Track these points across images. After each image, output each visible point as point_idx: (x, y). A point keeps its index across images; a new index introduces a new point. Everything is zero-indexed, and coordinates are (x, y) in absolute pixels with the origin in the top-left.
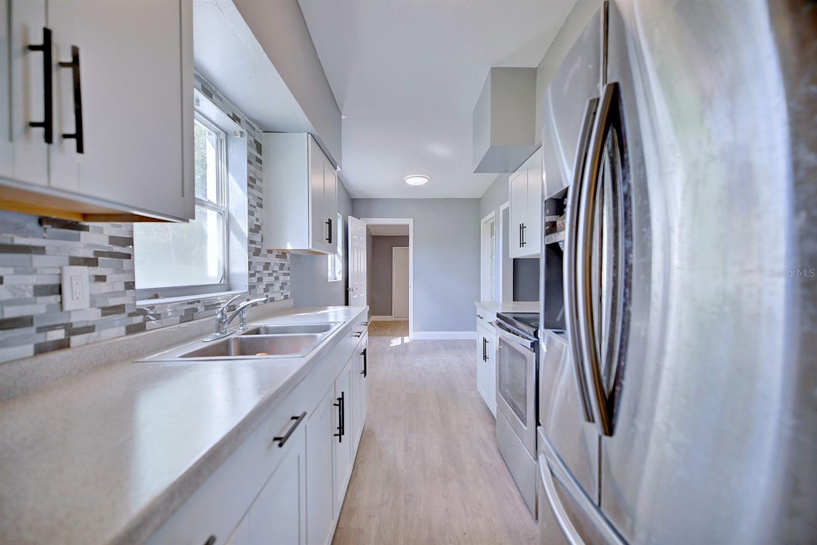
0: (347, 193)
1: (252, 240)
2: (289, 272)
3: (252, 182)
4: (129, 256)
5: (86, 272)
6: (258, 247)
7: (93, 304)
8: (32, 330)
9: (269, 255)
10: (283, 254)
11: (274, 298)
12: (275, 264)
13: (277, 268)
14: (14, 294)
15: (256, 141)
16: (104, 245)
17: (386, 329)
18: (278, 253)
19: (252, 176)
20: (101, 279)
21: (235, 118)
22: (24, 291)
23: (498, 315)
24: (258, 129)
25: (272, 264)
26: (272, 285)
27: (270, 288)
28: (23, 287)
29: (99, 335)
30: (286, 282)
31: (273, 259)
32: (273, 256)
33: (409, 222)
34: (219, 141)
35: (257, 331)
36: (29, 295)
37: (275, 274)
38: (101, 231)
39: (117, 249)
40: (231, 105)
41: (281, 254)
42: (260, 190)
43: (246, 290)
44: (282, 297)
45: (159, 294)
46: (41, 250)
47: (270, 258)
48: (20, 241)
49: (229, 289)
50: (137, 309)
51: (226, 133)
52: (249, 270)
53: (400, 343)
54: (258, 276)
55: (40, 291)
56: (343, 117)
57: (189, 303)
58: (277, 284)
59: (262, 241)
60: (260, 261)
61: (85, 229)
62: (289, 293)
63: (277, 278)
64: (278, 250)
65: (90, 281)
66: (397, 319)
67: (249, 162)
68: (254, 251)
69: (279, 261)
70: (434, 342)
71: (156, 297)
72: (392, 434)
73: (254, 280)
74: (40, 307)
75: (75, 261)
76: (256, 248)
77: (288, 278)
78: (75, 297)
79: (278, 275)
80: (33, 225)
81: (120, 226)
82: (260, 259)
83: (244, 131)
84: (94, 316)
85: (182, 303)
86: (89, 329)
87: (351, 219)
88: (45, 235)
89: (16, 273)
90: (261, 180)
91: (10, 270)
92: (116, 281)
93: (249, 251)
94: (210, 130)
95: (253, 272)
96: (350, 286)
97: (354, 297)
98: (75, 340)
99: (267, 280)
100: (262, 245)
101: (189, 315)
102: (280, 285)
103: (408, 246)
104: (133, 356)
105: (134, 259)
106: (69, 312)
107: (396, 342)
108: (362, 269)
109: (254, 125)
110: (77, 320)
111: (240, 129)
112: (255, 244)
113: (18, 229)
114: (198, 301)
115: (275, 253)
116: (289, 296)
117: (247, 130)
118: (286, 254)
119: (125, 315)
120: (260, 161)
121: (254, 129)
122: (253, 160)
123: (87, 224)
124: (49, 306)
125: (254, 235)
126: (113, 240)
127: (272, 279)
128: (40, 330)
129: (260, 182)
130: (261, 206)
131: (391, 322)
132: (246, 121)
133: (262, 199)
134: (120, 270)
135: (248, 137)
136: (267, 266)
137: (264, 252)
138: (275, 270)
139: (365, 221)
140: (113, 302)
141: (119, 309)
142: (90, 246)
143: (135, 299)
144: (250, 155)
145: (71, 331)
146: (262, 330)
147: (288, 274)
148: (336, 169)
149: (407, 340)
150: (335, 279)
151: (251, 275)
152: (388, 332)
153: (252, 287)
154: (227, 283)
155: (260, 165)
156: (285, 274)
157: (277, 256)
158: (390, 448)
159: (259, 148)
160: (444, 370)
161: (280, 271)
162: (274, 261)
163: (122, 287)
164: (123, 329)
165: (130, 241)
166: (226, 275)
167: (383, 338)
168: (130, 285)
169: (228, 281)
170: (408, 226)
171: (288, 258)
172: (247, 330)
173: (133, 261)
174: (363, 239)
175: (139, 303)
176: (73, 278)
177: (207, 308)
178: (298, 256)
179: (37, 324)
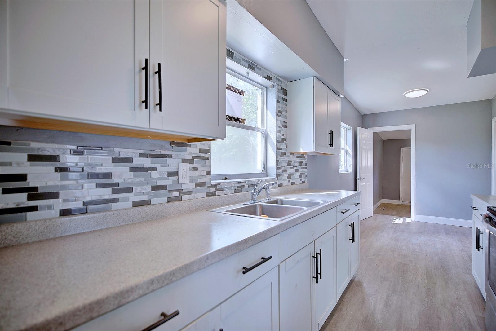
0: (358, 111)
1: (279, 147)
2: (306, 166)
3: (279, 113)
4: (208, 158)
5: (188, 166)
6: (283, 151)
7: (191, 181)
8: (167, 191)
9: (291, 156)
10: (302, 156)
11: (295, 182)
12: (295, 162)
13: (297, 164)
14: (160, 176)
15: (282, 89)
16: (197, 153)
17: (393, 210)
18: (298, 154)
19: (280, 109)
20: (195, 169)
21: (269, 78)
22: (164, 174)
23: (489, 208)
24: (284, 81)
25: (293, 162)
26: (293, 174)
27: (292, 176)
28: (164, 172)
29: (194, 196)
30: (304, 172)
31: (294, 159)
32: (294, 156)
33: (412, 127)
34: (263, 93)
35: (276, 202)
36: (166, 176)
37: (295, 168)
38: (196, 147)
39: (203, 155)
40: (266, 71)
41: (300, 155)
42: (285, 117)
43: (275, 177)
44: (301, 182)
45: (227, 177)
46: (170, 156)
47: (292, 158)
48: (163, 152)
49: (267, 176)
50: (212, 184)
51: (266, 88)
52: (277, 165)
53: (402, 222)
54: (283, 169)
55: (170, 174)
56: (345, 60)
57: (239, 183)
58: (296, 174)
59: (286, 148)
60: (284, 160)
61: (189, 146)
62: (306, 180)
63: (297, 170)
64: (298, 153)
65: (190, 170)
66: (404, 203)
67: (278, 101)
68: (281, 154)
69: (298, 160)
70: (435, 226)
71: (226, 179)
72: (377, 290)
73: (281, 171)
74: (169, 182)
75: (184, 161)
76: (282, 152)
77: (305, 170)
78: (183, 178)
79: (297, 168)
80: (168, 145)
81: (204, 144)
82: (286, 159)
83: (275, 84)
84: (192, 186)
85: (235, 183)
86: (190, 193)
87: (359, 129)
88: (172, 150)
89: (162, 166)
90: (286, 111)
91: (159, 165)
92: (202, 171)
93: (277, 154)
94: (257, 88)
95: (279, 166)
96: (358, 177)
97: (362, 184)
98: (184, 197)
99: (289, 171)
100: (286, 150)
101: (239, 189)
102: (299, 174)
103: (411, 147)
104: (208, 208)
105: (210, 159)
106: (181, 184)
107: (399, 220)
108: (369, 164)
109: (281, 79)
110: (185, 188)
111: (272, 84)
112: (282, 150)
113: (162, 148)
114: (244, 182)
115: (295, 155)
116: (306, 182)
117: (276, 83)
118: (304, 155)
119: (206, 187)
120: (286, 100)
121: (282, 82)
122: (281, 100)
123: (190, 143)
124: (173, 181)
125: (280, 144)
126: (201, 151)
127: (293, 171)
128: (170, 191)
129: (285, 113)
130: (285, 127)
131: (399, 205)
132: (276, 78)
133: (286, 123)
134: (204, 165)
135: (277, 87)
136: (289, 163)
137: (287, 154)
138: (295, 165)
139: (372, 130)
140: (200, 180)
141: (203, 184)
142: (190, 154)
143: (211, 180)
144: (278, 97)
145: (182, 192)
146: (279, 202)
147: (306, 168)
148: (339, 96)
149: (408, 220)
150: (347, 172)
151: (278, 168)
152: (394, 213)
153: (278, 175)
154: (265, 172)
155: (285, 102)
156: (303, 168)
157: (297, 157)
158: (372, 299)
159: (285, 92)
160: (440, 251)
161: (299, 166)
162: (295, 160)
163: (204, 173)
164: (205, 194)
165: (208, 151)
166: (265, 167)
167: (387, 216)
168: (208, 173)
169: (266, 171)
170: (410, 131)
171: (306, 157)
172: (270, 200)
173: (210, 161)
174: (370, 143)
175: (212, 182)
176: (183, 169)
177: (250, 186)
178: (313, 157)
179: (168, 189)
